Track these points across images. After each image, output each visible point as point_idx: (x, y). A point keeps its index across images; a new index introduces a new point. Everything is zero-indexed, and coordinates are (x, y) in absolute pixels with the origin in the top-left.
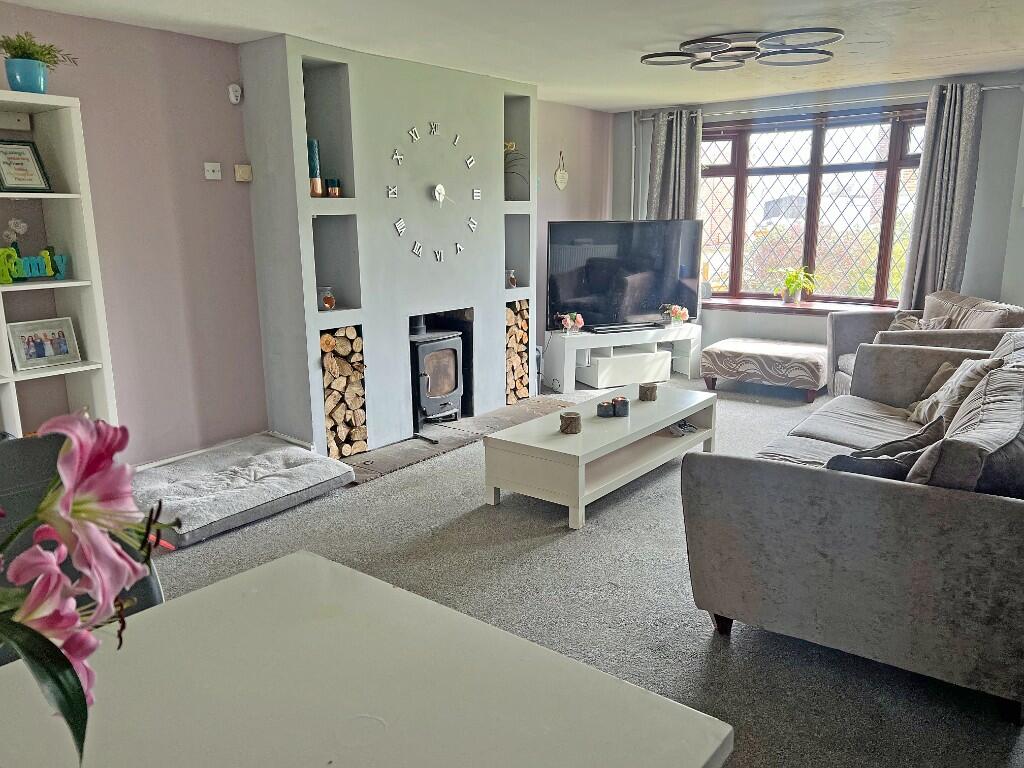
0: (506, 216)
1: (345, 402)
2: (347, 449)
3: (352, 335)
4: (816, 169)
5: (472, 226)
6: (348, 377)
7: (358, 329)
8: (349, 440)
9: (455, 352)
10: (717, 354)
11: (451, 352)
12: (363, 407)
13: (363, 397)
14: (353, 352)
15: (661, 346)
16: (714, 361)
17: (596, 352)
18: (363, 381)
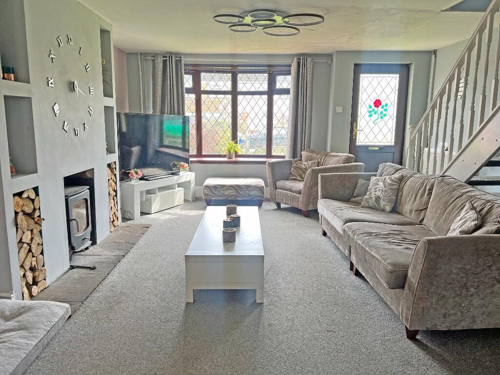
0: (105, 106)
1: (32, 252)
2: (35, 290)
3: (33, 195)
4: (234, 93)
5: (90, 112)
6: (32, 231)
7: (36, 190)
8: (35, 283)
9: (86, 200)
10: (212, 186)
11: (84, 201)
12: (42, 253)
13: (42, 245)
14: (35, 209)
15: (179, 185)
16: (211, 190)
17: (149, 192)
18: (41, 232)
